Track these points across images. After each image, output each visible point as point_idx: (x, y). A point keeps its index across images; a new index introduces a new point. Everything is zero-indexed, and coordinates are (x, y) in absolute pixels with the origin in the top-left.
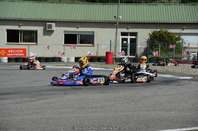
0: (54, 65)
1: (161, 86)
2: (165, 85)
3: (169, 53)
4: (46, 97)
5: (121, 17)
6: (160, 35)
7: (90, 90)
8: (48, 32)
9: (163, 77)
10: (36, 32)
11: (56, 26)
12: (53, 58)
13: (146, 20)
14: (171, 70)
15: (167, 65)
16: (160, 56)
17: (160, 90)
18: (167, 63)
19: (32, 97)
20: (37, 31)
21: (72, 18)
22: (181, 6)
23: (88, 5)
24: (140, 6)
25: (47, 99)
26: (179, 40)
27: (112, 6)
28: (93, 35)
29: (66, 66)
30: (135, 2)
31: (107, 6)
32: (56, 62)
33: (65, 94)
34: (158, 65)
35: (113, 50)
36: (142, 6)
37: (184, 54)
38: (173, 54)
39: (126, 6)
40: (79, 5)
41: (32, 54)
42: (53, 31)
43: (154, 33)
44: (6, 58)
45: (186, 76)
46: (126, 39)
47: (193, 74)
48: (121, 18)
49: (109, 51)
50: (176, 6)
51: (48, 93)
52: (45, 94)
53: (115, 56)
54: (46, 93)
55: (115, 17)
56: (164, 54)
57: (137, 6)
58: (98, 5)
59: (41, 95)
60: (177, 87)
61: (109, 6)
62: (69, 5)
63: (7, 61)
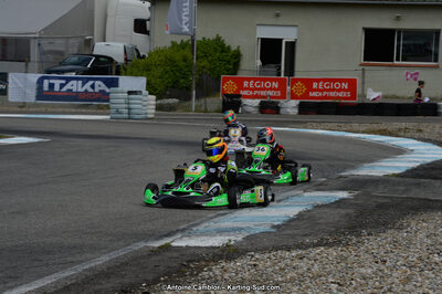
10: (437, 33)
41: (372, 95)
63: (296, 111)
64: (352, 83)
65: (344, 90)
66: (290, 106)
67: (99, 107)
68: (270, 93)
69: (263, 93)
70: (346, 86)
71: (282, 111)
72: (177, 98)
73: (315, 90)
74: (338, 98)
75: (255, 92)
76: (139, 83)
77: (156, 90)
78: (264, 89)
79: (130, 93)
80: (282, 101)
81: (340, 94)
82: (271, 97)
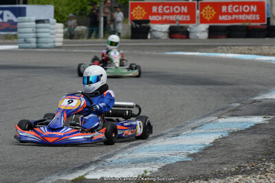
44: (204, 27)
63: (206, 35)
65: (253, 13)
66: (200, 30)
67: (7, 37)
68: (180, 18)
69: (172, 18)
70: (254, 8)
71: (191, 36)
72: (84, 25)
73: (225, 14)
74: (247, 21)
75: (165, 17)
76: (47, 11)
77: (63, 18)
78: (173, 14)
79: (37, 22)
80: (191, 25)
81: (250, 17)
82: (180, 22)
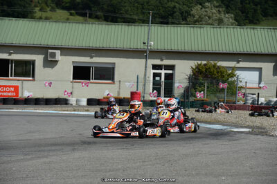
0: (58, 109)
1: (208, 141)
2: (213, 139)
3: (218, 94)
4: (46, 153)
5: (152, 43)
6: (206, 69)
7: (109, 145)
8: (50, 63)
9: (210, 128)
10: (33, 63)
11: (61, 55)
12: (56, 99)
13: (187, 48)
14: (221, 118)
15: (216, 111)
16: (205, 99)
17: (206, 146)
18: (216, 108)
19: (26, 155)
20: (35, 60)
21: (85, 44)
22: (235, 29)
23: (107, 26)
24: (179, 28)
25: (47, 157)
26: (232, 77)
27: (140, 27)
28: (114, 68)
29: (74, 111)
30: (173, 23)
31: (133, 27)
32: (61, 104)
33: (74, 150)
34: (203, 111)
35: (140, 90)
36: (182, 28)
37: (240, 96)
38: (225, 96)
39: (159, 28)
40: (94, 25)
41: (26, 94)
42: (57, 61)
43: (198, 67)
45: (242, 127)
46: (159, 75)
47: (251, 124)
48: (153, 45)
49: (135, 90)
50: (229, 29)
51: (49, 148)
52: (44, 151)
53: (144, 97)
54: (46, 148)
55: (144, 43)
56: (212, 96)
57: (176, 28)
58: (120, 26)
59: (39, 151)
60: (230, 143)
61: (136, 27)
62: (81, 25)
64: (16, 88)
65: (12, 92)
70: (12, 89)
74: (8, 96)
81: (10, 94)
